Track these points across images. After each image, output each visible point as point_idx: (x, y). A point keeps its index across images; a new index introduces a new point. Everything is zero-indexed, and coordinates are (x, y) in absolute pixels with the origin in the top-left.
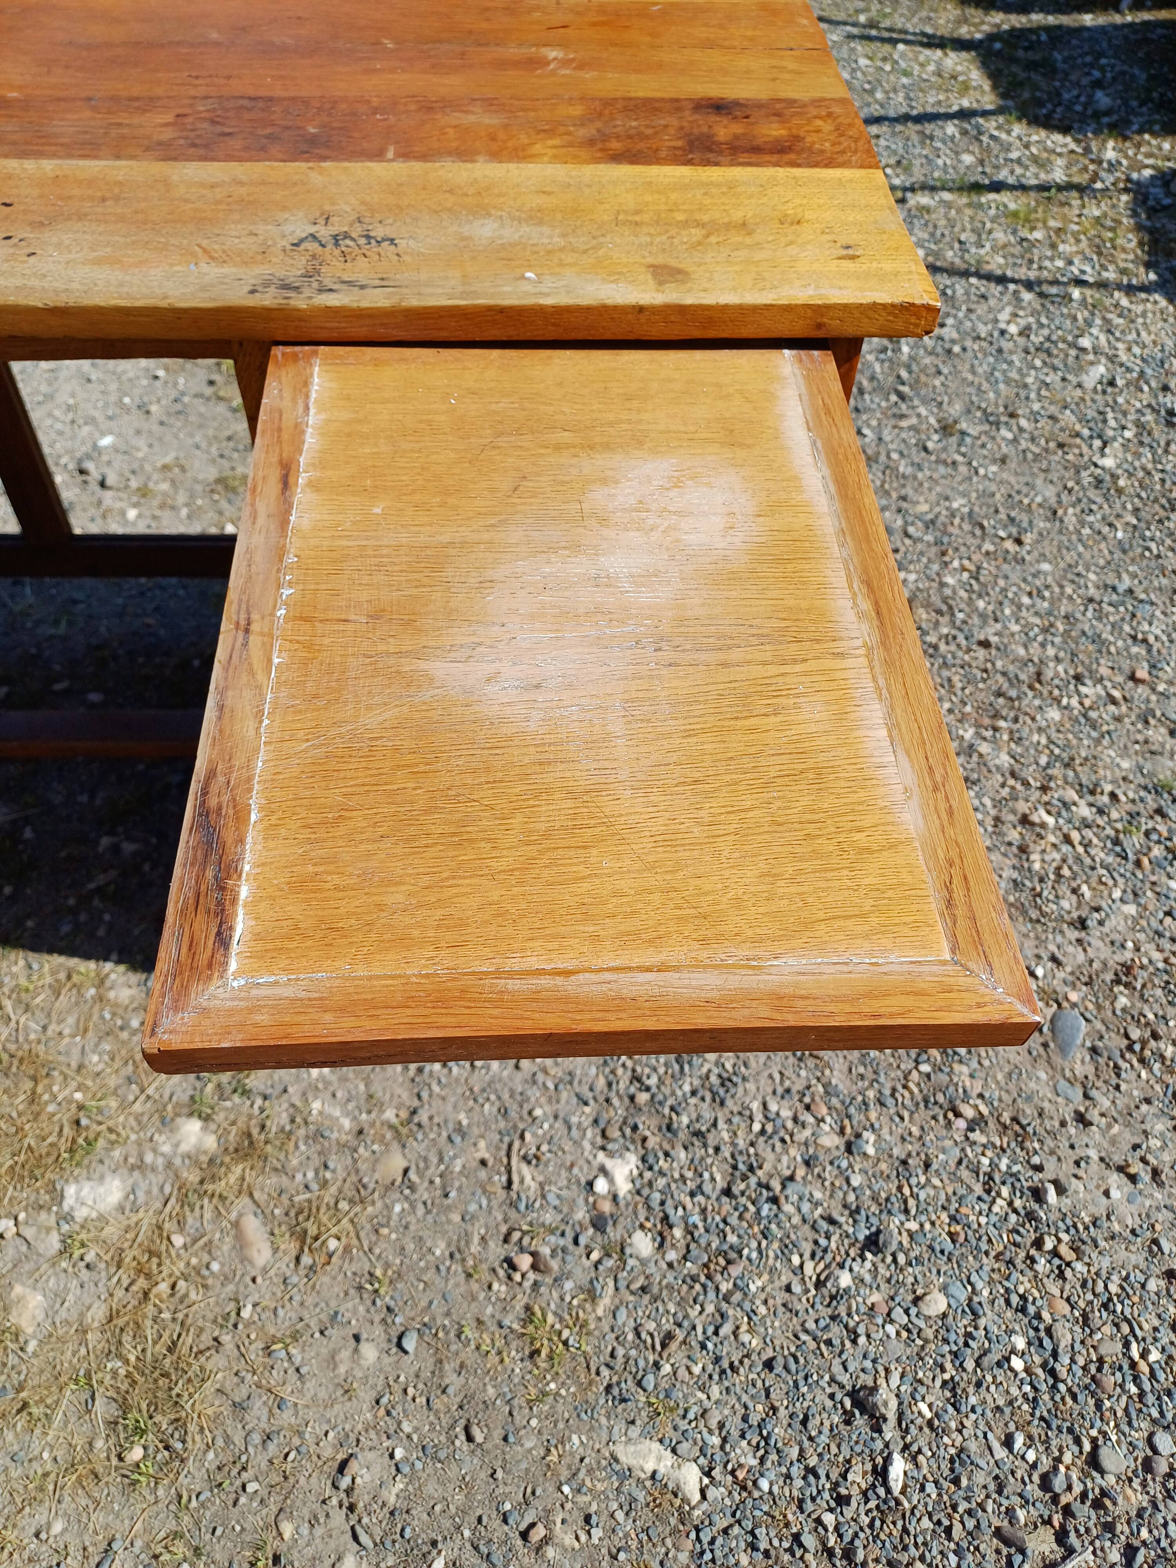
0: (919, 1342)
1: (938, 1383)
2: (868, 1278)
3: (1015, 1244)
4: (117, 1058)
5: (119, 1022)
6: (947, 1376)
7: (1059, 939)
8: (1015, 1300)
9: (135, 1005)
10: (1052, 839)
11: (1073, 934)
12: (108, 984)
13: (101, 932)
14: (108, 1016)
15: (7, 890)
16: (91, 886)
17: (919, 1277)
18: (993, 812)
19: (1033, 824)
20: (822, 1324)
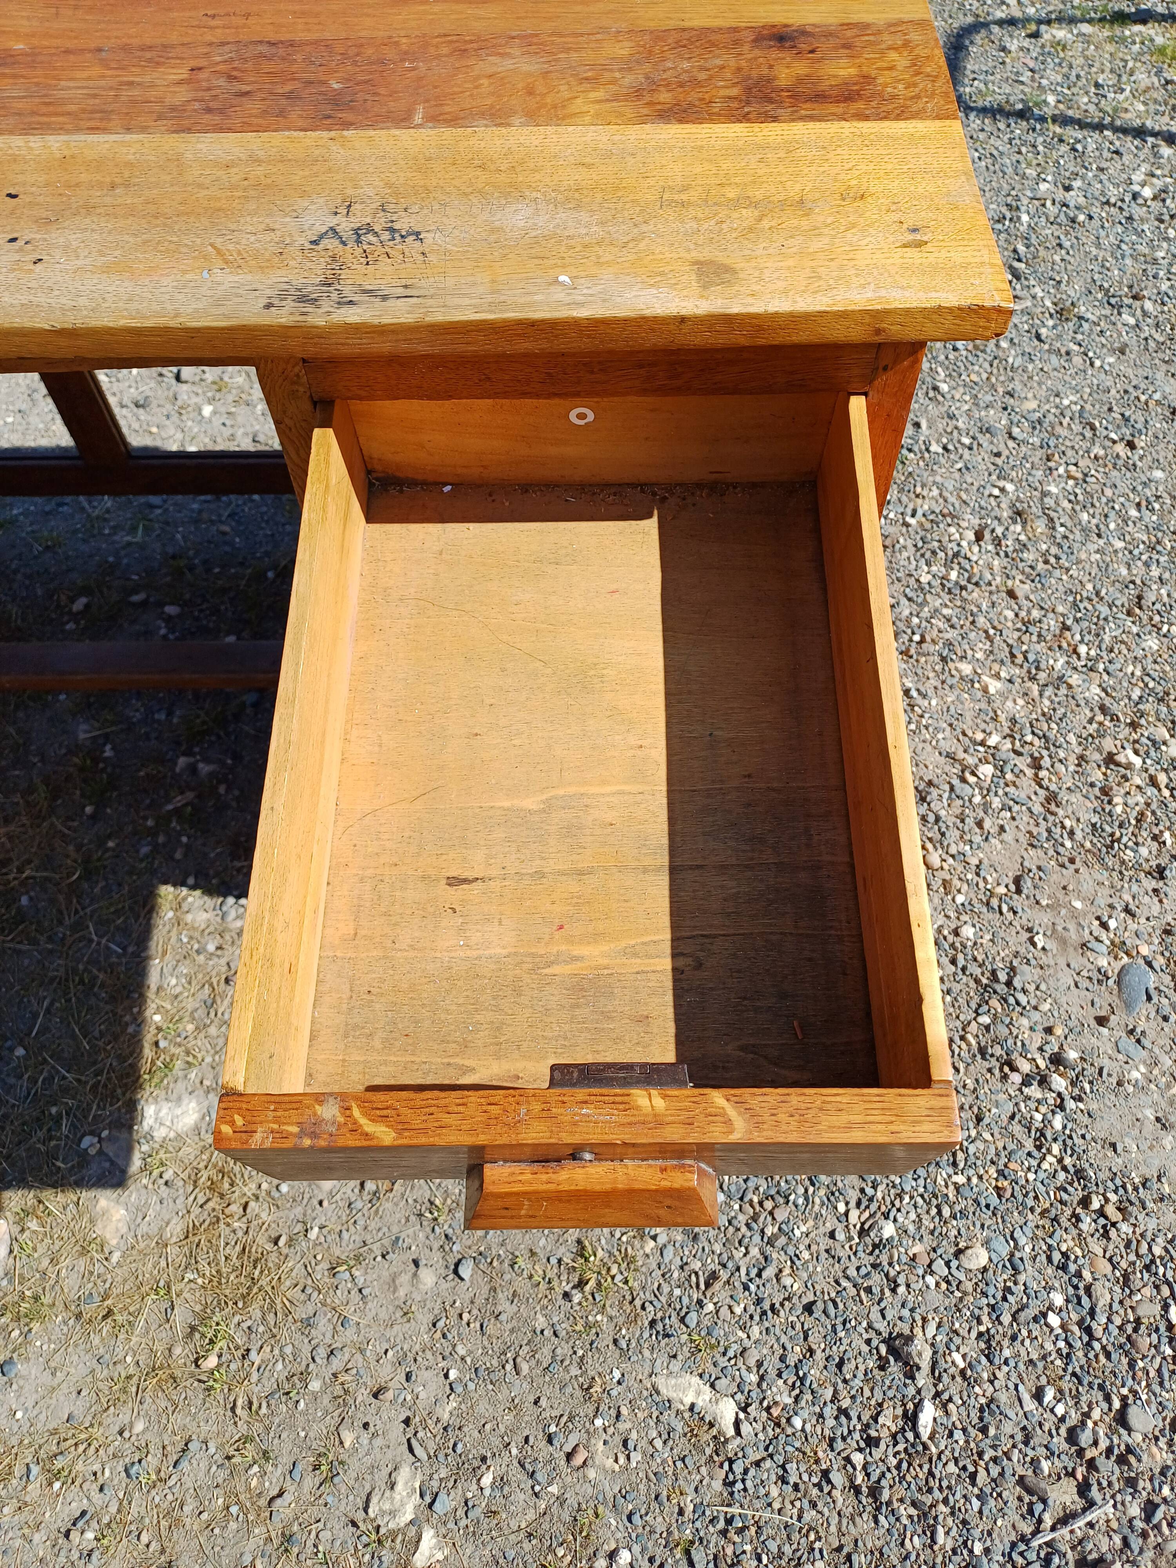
0: (958, 1294)
1: (974, 1334)
2: (911, 1228)
3: (1061, 1202)
4: (194, 983)
5: (196, 946)
6: (983, 1328)
7: (1135, 888)
8: (1057, 1257)
9: (211, 929)
10: (1138, 781)
11: (1150, 884)
12: (185, 907)
13: (178, 855)
14: (185, 940)
15: (89, 810)
16: (170, 807)
17: (963, 1231)
18: (1078, 750)
19: (1118, 764)
20: (863, 1271)
